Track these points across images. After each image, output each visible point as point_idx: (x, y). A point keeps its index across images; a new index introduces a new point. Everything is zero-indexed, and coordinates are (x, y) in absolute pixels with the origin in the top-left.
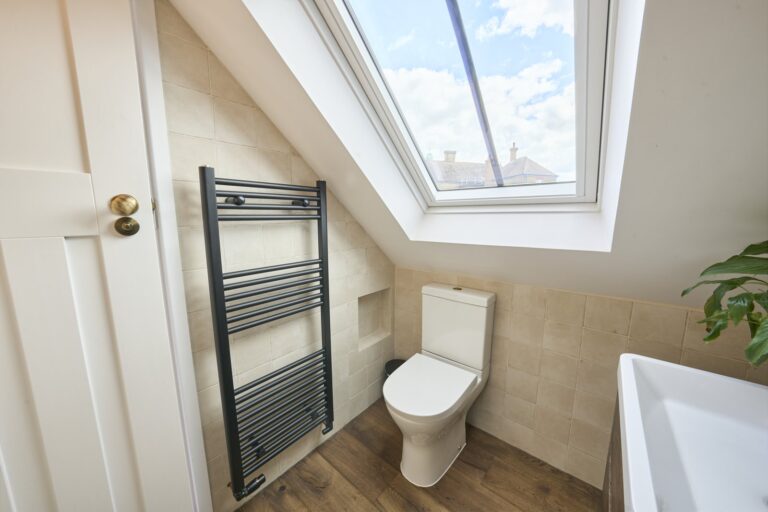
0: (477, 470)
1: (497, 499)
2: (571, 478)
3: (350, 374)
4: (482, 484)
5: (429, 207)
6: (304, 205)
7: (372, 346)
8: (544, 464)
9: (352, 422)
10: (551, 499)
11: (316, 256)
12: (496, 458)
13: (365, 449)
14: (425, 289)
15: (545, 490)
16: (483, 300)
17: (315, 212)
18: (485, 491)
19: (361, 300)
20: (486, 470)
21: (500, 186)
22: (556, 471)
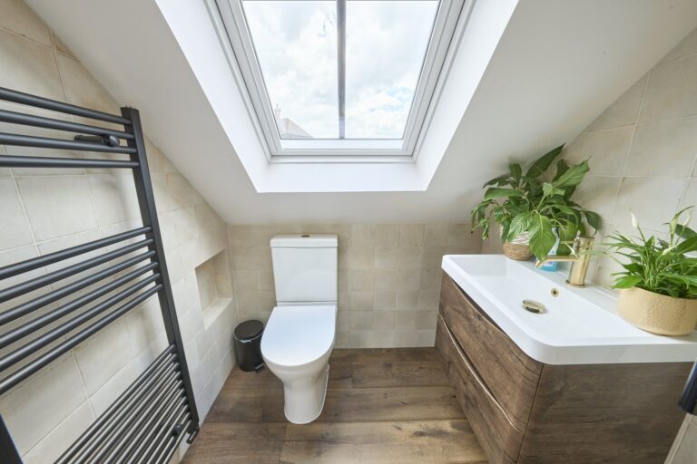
0: (346, 381)
1: (367, 391)
2: (397, 349)
3: (200, 360)
4: (354, 387)
5: (273, 156)
6: (109, 144)
7: (218, 318)
8: (381, 349)
9: (212, 408)
10: (394, 370)
11: (138, 223)
12: (354, 363)
13: (242, 426)
14: (274, 242)
15: (389, 366)
16: (333, 241)
17: (126, 157)
18: (358, 391)
19: (198, 269)
20: (351, 376)
21: (342, 138)
22: (389, 350)
